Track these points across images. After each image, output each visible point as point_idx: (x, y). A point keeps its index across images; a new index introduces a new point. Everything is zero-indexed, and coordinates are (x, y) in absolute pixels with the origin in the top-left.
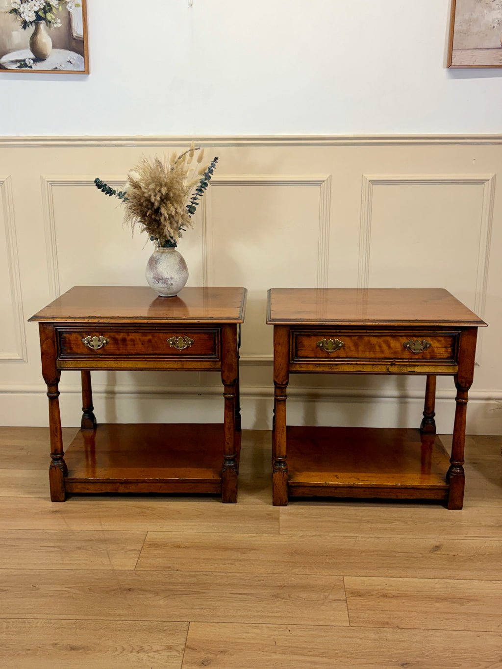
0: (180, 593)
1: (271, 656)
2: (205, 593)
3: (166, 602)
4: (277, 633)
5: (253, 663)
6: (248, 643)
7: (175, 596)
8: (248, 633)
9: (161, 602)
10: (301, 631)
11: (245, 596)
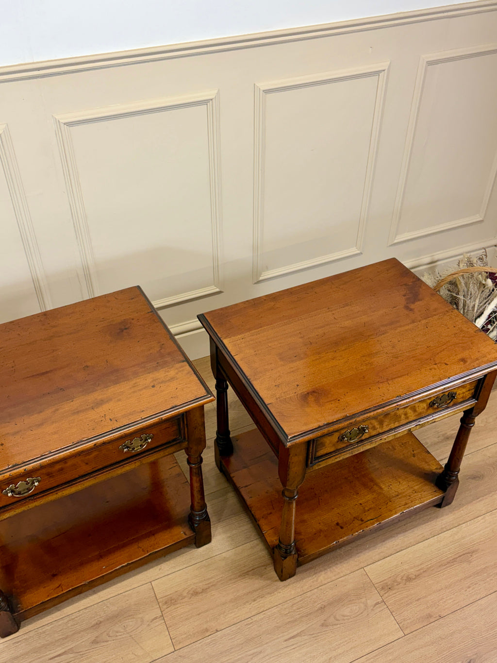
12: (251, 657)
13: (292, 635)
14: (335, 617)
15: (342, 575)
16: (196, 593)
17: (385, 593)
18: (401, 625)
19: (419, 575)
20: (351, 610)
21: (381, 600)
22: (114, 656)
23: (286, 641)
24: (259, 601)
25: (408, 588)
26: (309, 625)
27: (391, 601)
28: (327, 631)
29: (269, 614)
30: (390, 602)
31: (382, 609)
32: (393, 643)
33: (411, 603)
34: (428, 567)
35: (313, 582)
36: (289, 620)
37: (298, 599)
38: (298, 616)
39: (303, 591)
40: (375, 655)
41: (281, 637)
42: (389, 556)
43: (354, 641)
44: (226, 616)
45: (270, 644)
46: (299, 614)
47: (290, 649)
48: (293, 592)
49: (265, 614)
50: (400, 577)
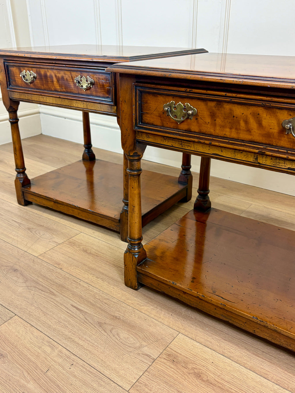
0: (41, 287)
1: (28, 382)
2: (55, 295)
3: (24, 290)
4: (60, 360)
5: (8, 381)
6: (29, 358)
7: (34, 289)
8: (40, 348)
9: (20, 290)
10: (82, 371)
11: (78, 312)
12: (49, 291)
13: (79, 307)
14: (112, 329)
15: (160, 320)
16: (85, 251)
17: (164, 359)
18: (137, 383)
19: (211, 384)
20: (128, 338)
21: (155, 358)
22: (23, 237)
23: (72, 306)
24: (98, 281)
25: (186, 377)
26: (94, 315)
27: (159, 366)
28: (96, 327)
29: (90, 288)
30: (157, 366)
31: (145, 361)
32: (112, 382)
33: (171, 386)
34: (230, 390)
35: (138, 304)
36: (92, 301)
37: (115, 301)
38: (99, 306)
39: (125, 301)
40: (91, 370)
41: (74, 302)
42: (211, 349)
43: (97, 350)
44: (76, 269)
45: (64, 298)
46: (101, 305)
47: (66, 310)
48: (119, 295)
49: (89, 286)
50: (194, 367)
